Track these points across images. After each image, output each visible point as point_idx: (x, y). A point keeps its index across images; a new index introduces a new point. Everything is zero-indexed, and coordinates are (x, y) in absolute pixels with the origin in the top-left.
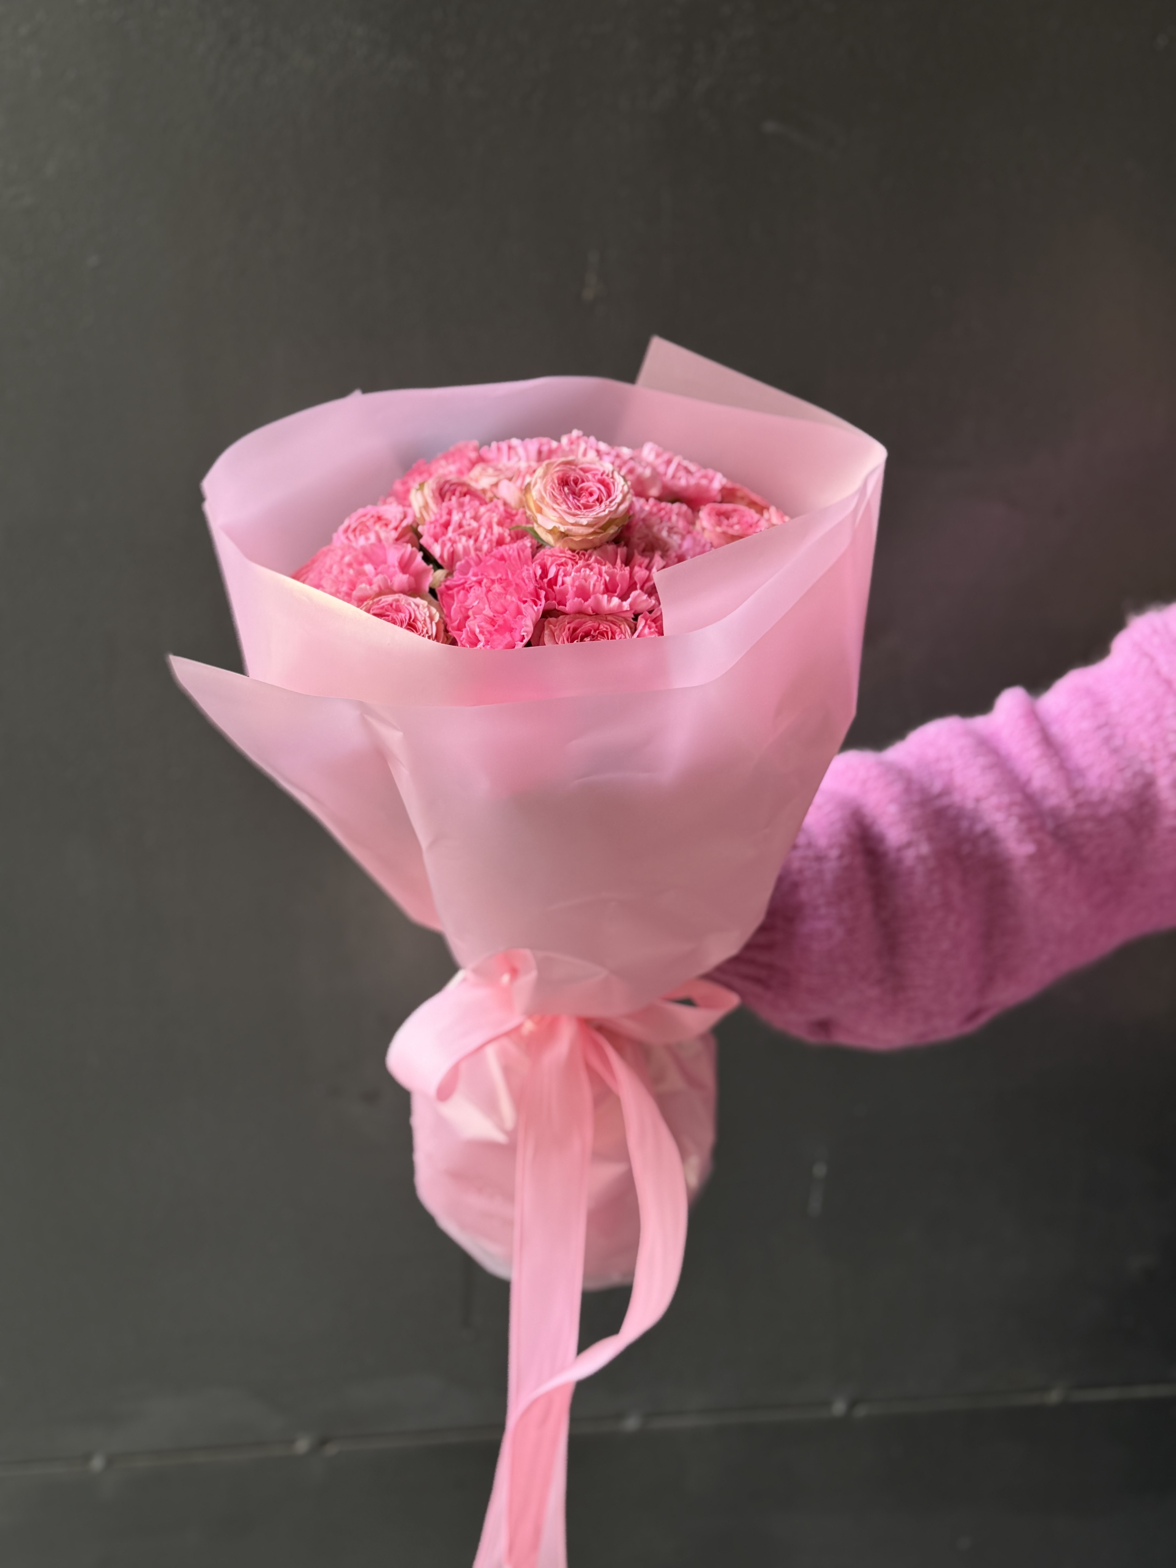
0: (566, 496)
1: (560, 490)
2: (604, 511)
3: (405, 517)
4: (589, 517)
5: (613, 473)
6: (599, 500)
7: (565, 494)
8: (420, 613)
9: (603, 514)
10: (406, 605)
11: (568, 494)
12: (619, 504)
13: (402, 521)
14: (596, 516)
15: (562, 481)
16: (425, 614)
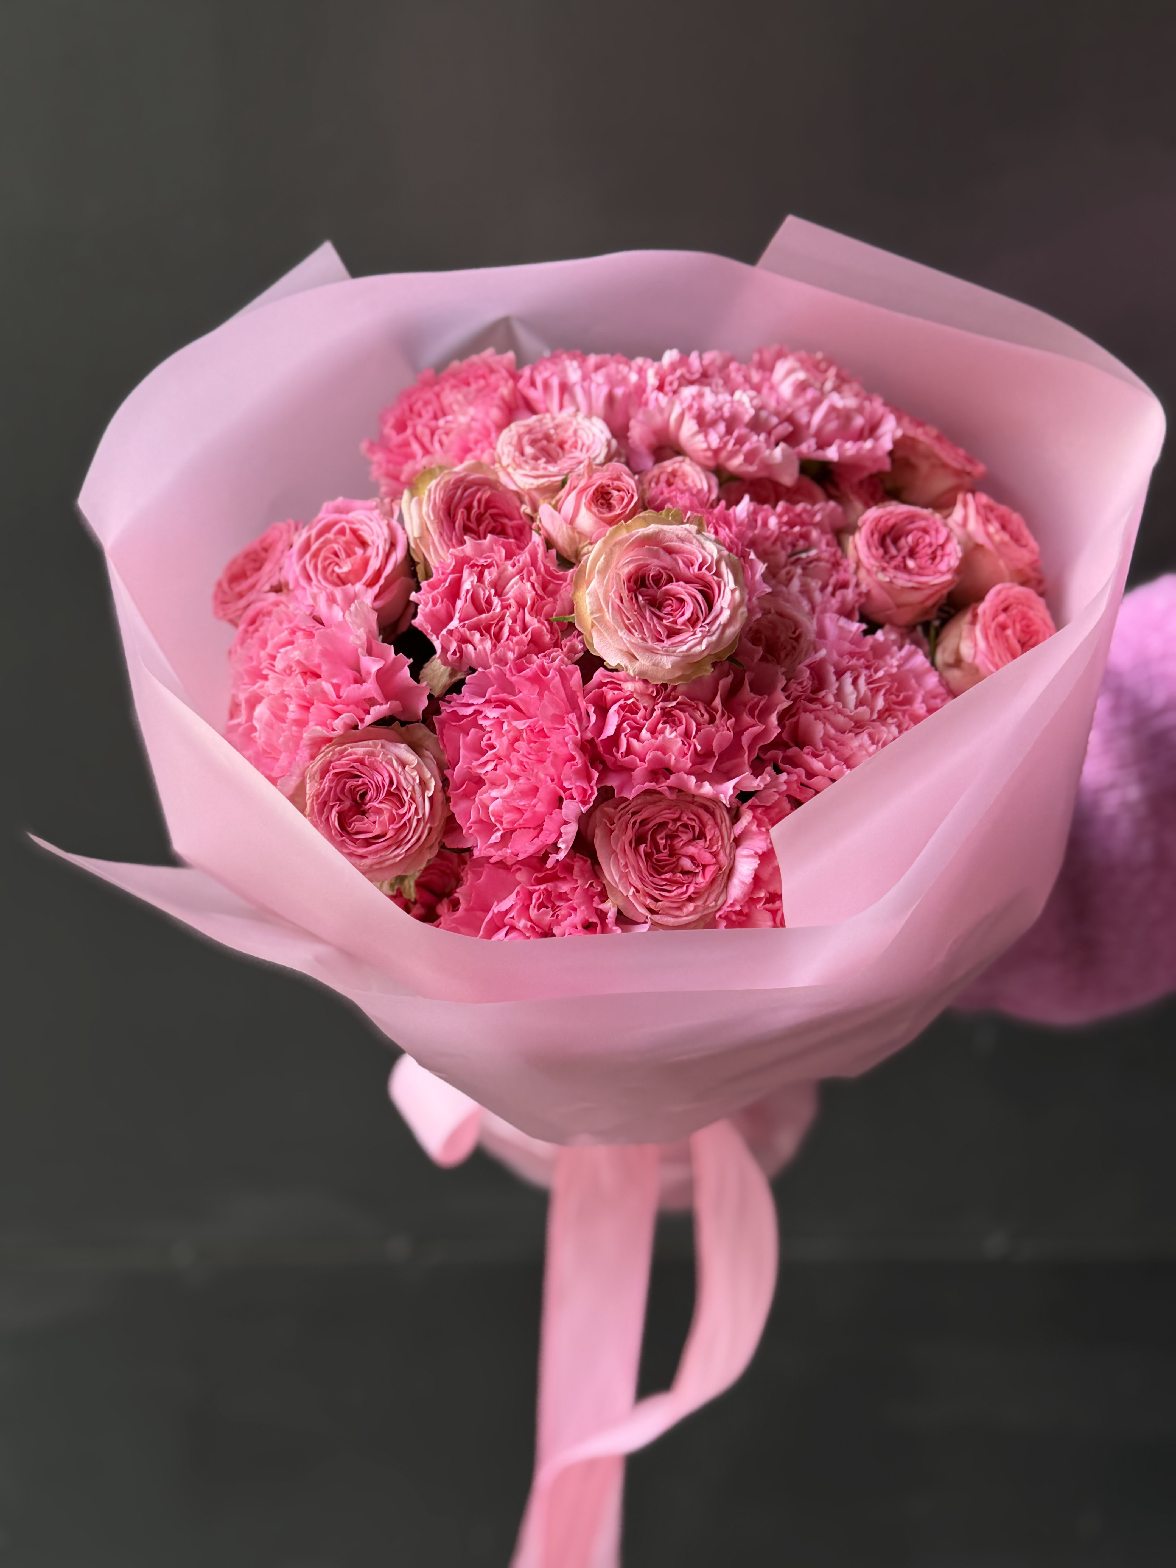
0: (640, 611)
1: (632, 599)
2: (700, 643)
3: (393, 545)
4: (675, 654)
5: (718, 563)
6: (693, 622)
7: (639, 606)
8: (405, 778)
9: (698, 649)
10: (384, 763)
11: (644, 607)
12: (725, 626)
13: (387, 556)
14: (685, 654)
15: (635, 583)
16: (414, 779)
